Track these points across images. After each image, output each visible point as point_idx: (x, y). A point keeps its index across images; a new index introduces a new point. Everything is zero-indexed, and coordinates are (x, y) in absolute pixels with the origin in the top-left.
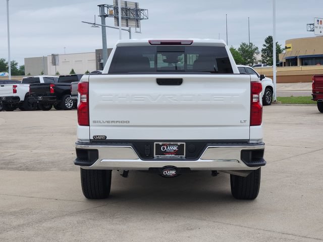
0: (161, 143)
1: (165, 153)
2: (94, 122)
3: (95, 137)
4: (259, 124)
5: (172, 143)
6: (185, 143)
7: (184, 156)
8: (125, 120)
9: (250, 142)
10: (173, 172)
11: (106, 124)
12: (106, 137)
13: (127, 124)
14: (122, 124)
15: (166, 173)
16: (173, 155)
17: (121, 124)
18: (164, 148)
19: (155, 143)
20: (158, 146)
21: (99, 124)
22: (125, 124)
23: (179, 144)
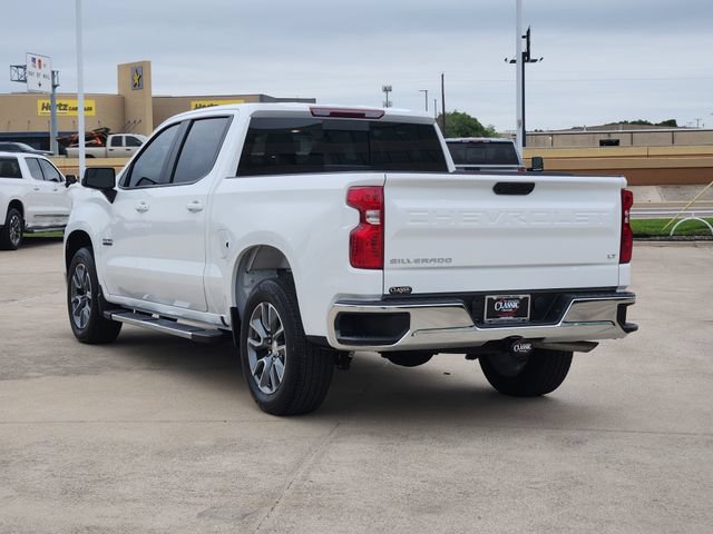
0: (495, 297)
1: (501, 313)
2: (393, 261)
3: (392, 289)
4: (627, 262)
5: (511, 296)
6: (529, 296)
7: (528, 318)
8: (445, 258)
9: (618, 291)
10: (528, 347)
11: (413, 265)
12: (411, 289)
13: (448, 265)
14: (439, 265)
15: (517, 348)
16: (511, 318)
17: (437, 265)
18: (499, 306)
19: (487, 297)
20: (491, 302)
21: (402, 265)
22: (445, 264)
23: (521, 297)
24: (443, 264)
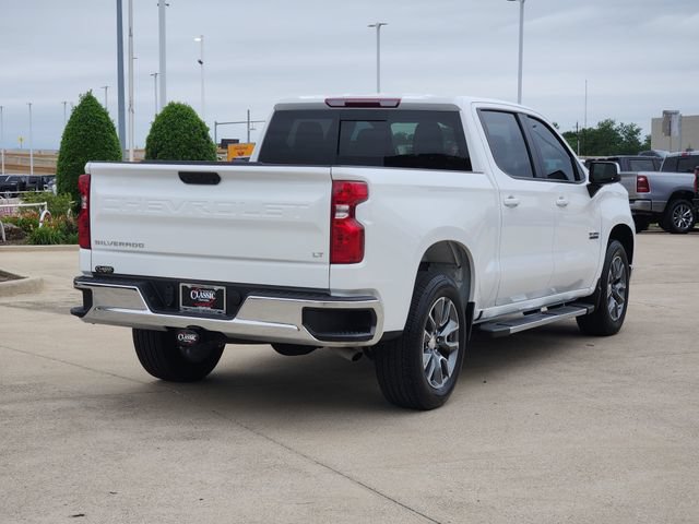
0: (189, 286)
2: (97, 243)
3: (98, 268)
5: (206, 286)
6: (224, 288)
7: (224, 311)
10: (193, 337)
11: (113, 247)
12: (113, 270)
13: (141, 249)
14: (134, 249)
15: (181, 337)
16: (208, 309)
17: (132, 248)
18: (194, 295)
19: (181, 285)
20: (186, 291)
21: (104, 247)
22: (138, 249)
23: (216, 288)
24: (136, 248)
